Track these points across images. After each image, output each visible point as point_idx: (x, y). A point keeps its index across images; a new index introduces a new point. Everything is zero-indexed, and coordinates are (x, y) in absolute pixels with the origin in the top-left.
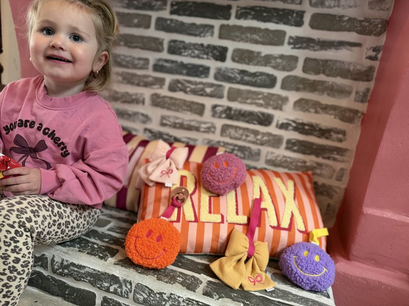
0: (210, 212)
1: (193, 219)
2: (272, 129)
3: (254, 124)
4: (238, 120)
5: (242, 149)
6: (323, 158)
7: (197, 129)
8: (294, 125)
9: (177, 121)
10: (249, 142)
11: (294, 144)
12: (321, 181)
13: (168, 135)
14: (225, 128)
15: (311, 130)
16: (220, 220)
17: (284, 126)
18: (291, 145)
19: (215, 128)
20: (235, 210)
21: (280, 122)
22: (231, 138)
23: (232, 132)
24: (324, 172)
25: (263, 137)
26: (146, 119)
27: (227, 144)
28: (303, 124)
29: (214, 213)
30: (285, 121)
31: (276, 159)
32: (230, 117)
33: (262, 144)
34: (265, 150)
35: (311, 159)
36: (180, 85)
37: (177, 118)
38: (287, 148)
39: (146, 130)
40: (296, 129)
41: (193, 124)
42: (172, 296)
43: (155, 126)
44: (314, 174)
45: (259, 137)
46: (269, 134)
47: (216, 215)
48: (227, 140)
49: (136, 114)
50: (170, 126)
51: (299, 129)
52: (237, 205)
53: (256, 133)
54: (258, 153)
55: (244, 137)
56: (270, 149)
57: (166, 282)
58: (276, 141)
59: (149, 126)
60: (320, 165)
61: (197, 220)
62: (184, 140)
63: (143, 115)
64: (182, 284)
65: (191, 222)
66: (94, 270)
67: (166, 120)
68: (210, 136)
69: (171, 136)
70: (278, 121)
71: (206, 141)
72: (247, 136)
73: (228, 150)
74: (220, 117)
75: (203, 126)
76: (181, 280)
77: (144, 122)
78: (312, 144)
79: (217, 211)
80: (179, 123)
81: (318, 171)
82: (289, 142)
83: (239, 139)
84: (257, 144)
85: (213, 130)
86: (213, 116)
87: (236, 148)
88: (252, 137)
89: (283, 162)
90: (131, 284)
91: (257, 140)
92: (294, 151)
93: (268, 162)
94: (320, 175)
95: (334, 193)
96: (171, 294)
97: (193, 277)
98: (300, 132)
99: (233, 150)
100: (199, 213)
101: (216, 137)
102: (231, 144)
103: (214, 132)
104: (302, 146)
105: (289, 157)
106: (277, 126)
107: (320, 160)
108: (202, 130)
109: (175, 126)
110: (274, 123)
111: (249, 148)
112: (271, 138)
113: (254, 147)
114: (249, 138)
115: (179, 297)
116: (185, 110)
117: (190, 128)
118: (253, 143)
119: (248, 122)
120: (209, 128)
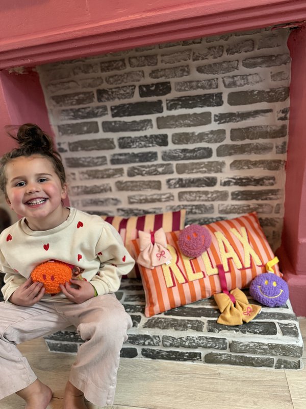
0: (194, 272)
1: (184, 281)
2: (218, 188)
3: (203, 187)
4: (189, 186)
5: (198, 207)
6: (262, 200)
7: (159, 200)
8: (234, 181)
9: (142, 198)
10: (203, 200)
11: (237, 195)
12: (264, 216)
13: (137, 210)
14: (181, 195)
15: (248, 182)
16: (202, 276)
17: (226, 183)
18: (235, 196)
19: (173, 196)
20: (210, 265)
21: (223, 181)
22: (188, 201)
23: (188, 196)
24: (265, 210)
25: (212, 195)
26: (116, 201)
27: (186, 206)
28: (241, 179)
29: (197, 272)
30: (226, 180)
31: (227, 209)
32: (182, 186)
33: (213, 200)
34: (216, 204)
35: (253, 203)
36: (136, 171)
37: (141, 196)
38: (233, 199)
39: (118, 210)
40: (236, 184)
41: (155, 197)
42: (189, 338)
43: (125, 205)
44: (257, 213)
45: (210, 196)
46: (217, 192)
47: (199, 273)
48: (185, 203)
49: (107, 200)
50: (137, 203)
51: (239, 183)
52: (211, 261)
53: (206, 193)
54: (212, 207)
55: (198, 198)
56: (220, 202)
57: (182, 330)
58: (223, 196)
59: (120, 206)
60: (261, 205)
61: (187, 281)
62: (151, 210)
63: (113, 199)
64: (193, 328)
65: (184, 283)
66: (131, 335)
67: (132, 199)
68: (171, 203)
69: (140, 210)
70: (221, 181)
71: (169, 208)
72: (200, 197)
73: (188, 210)
74: (175, 187)
75: (163, 197)
76: (190, 325)
77: (115, 204)
78: (251, 192)
79: (199, 270)
80: (143, 199)
81: (260, 210)
82: (233, 194)
83: (195, 200)
84: (209, 201)
85: (172, 198)
86: (169, 188)
87: (194, 207)
88: (204, 197)
89: (232, 210)
90: (159, 337)
91: (208, 198)
92: (239, 200)
93: (221, 212)
94: (263, 212)
95: (276, 223)
96: (188, 337)
97: (197, 321)
98: (240, 185)
99: (192, 209)
100: (187, 275)
101: (176, 203)
102: (189, 206)
103: (173, 200)
104: (244, 194)
105: (236, 205)
106: (221, 185)
107: (260, 202)
108: (163, 200)
109: (140, 202)
110: (218, 183)
111: (204, 205)
112: (219, 194)
113: (207, 204)
114: (202, 198)
115: (193, 337)
116: (146, 188)
117: (153, 201)
118: (206, 200)
119: (198, 186)
120: (168, 198)
